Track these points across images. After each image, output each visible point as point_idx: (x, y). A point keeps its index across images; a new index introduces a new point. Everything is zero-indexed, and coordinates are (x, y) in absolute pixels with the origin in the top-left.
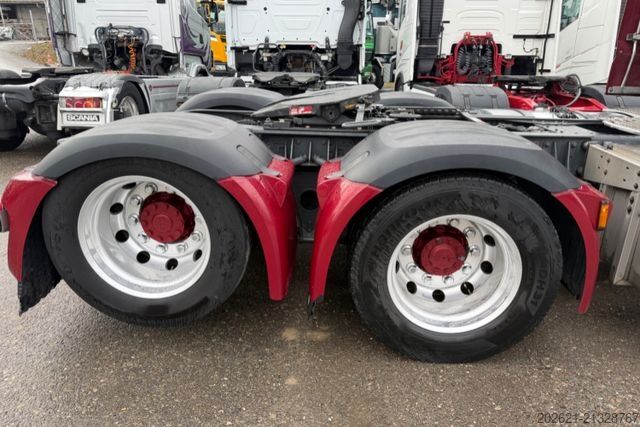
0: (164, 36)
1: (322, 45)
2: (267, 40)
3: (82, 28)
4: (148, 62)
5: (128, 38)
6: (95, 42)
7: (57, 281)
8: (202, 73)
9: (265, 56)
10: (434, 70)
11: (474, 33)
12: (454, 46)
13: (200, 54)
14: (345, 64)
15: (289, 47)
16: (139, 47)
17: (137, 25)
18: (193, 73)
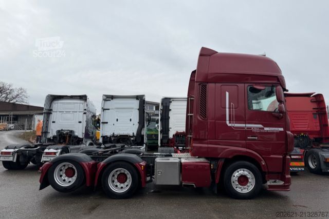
0: (79, 132)
1: (131, 135)
2: (113, 134)
3: (52, 130)
4: (72, 141)
5: (67, 133)
6: (55, 134)
7: (48, 185)
8: (91, 144)
9: (113, 139)
10: (168, 143)
11: (179, 131)
12: (173, 135)
13: (91, 138)
14: (139, 141)
15: (121, 136)
16: (70, 136)
17: (71, 129)
18: (87, 145)
